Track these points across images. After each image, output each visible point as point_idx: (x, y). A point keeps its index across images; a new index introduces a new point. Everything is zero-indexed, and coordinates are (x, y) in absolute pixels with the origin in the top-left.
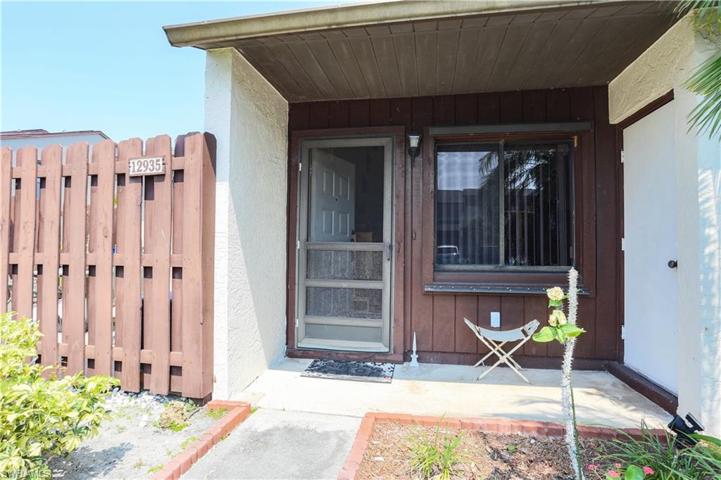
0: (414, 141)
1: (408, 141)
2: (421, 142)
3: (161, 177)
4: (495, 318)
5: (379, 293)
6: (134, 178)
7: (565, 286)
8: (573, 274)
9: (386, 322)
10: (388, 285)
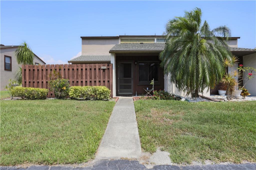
0: (136, 63)
1: (135, 63)
2: (137, 63)
3: (106, 69)
4: (148, 88)
5: (131, 85)
6: (102, 69)
7: (153, 80)
8: (153, 79)
9: (132, 90)
10: (132, 84)
